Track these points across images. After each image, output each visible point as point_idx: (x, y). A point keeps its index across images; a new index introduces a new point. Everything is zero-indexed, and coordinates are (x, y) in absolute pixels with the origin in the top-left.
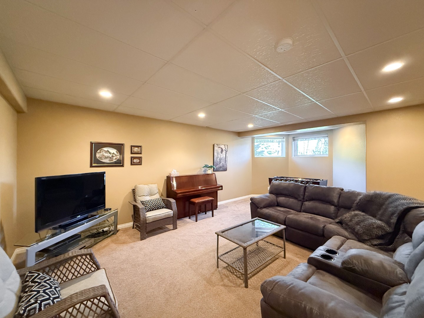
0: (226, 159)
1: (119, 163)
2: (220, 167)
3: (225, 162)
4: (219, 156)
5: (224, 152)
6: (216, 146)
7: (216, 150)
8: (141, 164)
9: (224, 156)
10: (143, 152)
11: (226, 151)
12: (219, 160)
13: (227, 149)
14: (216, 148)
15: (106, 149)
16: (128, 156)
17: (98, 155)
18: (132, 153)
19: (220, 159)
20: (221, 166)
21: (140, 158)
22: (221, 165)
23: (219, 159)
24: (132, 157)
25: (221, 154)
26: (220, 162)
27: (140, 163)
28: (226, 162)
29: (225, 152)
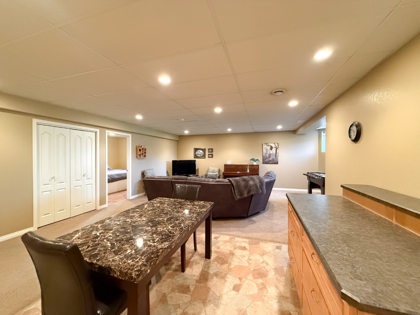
0: (277, 154)
1: (204, 156)
2: (270, 161)
3: (276, 157)
4: (268, 152)
6: (265, 144)
7: (265, 148)
9: (275, 152)
10: (214, 151)
11: (276, 148)
12: (268, 156)
13: (277, 146)
14: (265, 146)
15: (199, 151)
17: (196, 153)
18: (208, 152)
19: (269, 155)
20: (271, 159)
21: (212, 155)
23: (268, 154)
24: (208, 154)
25: (270, 151)
26: (270, 157)
28: (277, 157)
29: (275, 149)
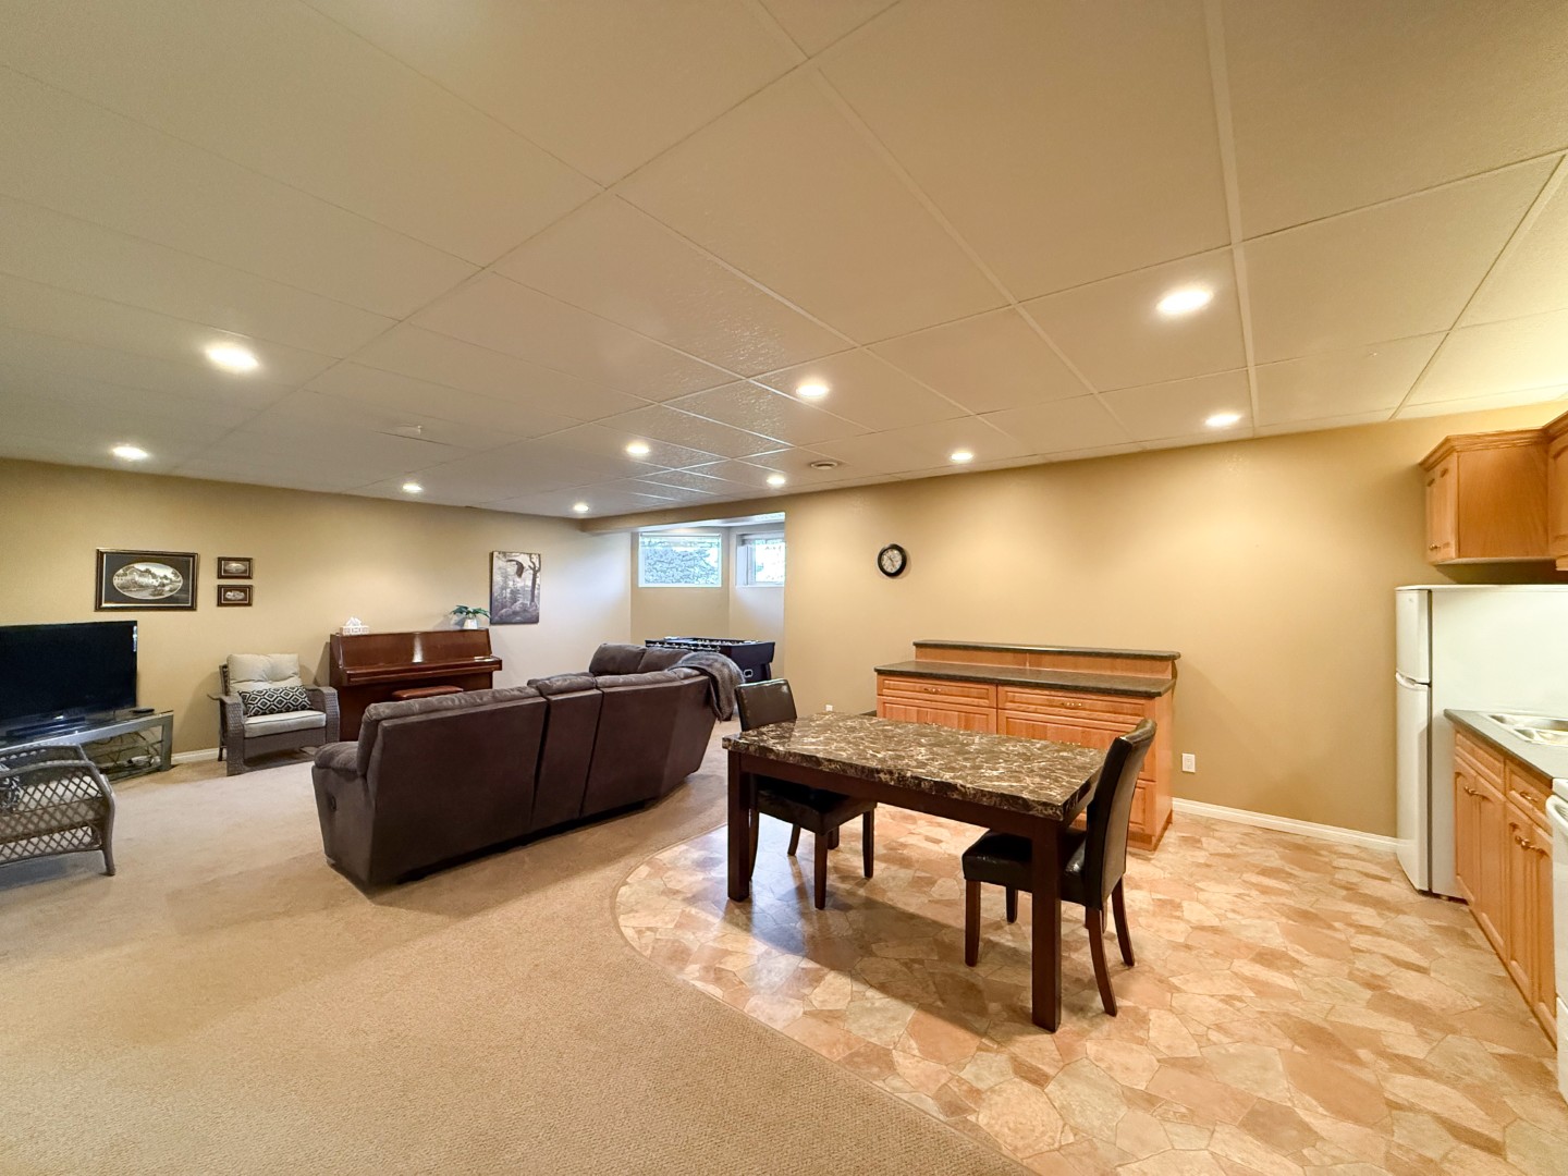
0: (536, 592)
1: (183, 601)
2: (515, 613)
3: (532, 600)
4: (511, 583)
5: (528, 574)
6: (501, 556)
7: (500, 568)
8: (249, 604)
9: (529, 583)
10: (255, 574)
11: (534, 569)
12: (508, 595)
13: (537, 565)
14: (499, 563)
15: (141, 567)
16: (208, 583)
17: (117, 581)
18: (220, 577)
19: (512, 592)
20: (518, 609)
21: (247, 590)
22: (517, 606)
23: (508, 590)
24: (220, 587)
25: (518, 579)
26: (515, 600)
27: (247, 602)
28: (536, 599)
29: (532, 572)
